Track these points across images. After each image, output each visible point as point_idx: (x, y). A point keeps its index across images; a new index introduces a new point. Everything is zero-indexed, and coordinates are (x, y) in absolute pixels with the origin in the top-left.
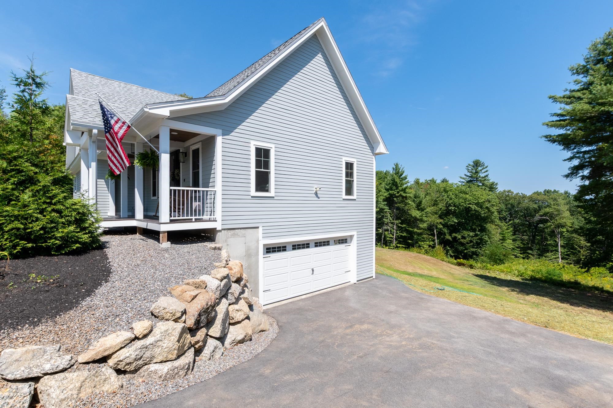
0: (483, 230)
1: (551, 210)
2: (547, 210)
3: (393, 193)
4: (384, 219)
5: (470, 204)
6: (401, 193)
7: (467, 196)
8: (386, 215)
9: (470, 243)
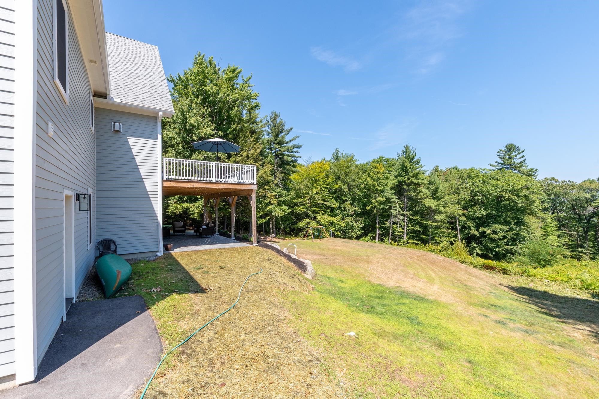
0: (520, 223)
3: (403, 179)
4: (391, 211)
5: (502, 191)
6: (412, 180)
7: (499, 182)
8: (394, 205)
9: (503, 239)
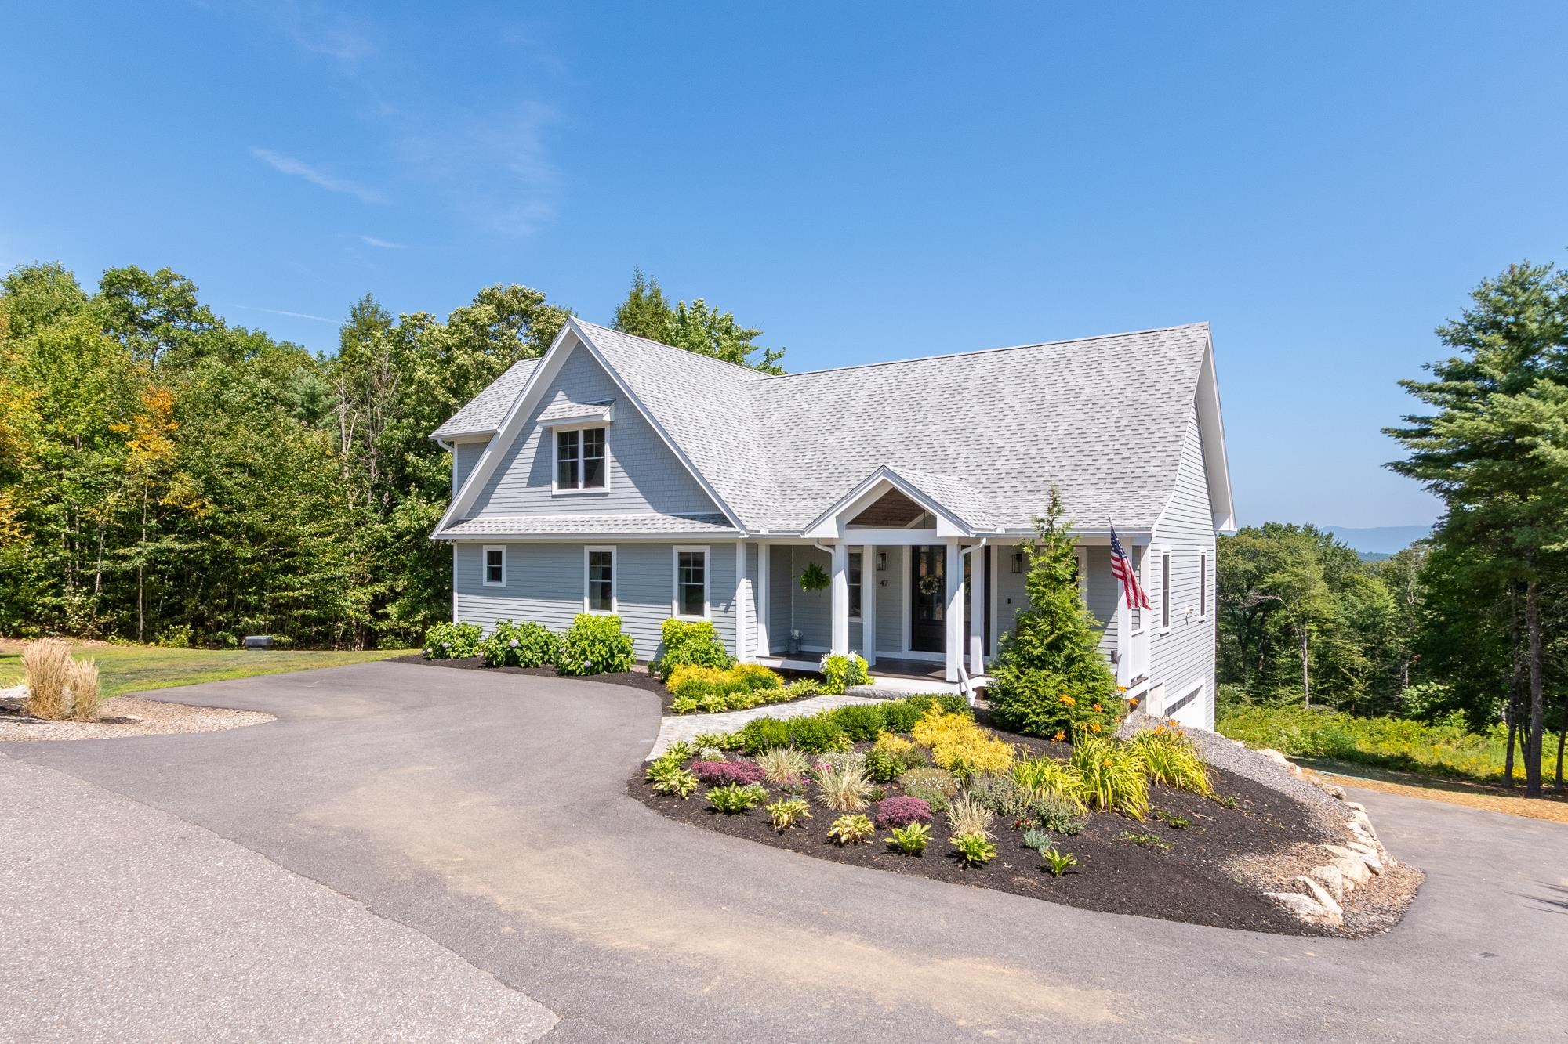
1: (1288, 579)
2: (1279, 577)
